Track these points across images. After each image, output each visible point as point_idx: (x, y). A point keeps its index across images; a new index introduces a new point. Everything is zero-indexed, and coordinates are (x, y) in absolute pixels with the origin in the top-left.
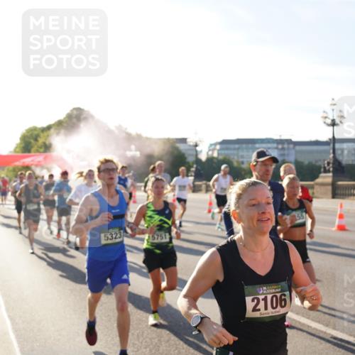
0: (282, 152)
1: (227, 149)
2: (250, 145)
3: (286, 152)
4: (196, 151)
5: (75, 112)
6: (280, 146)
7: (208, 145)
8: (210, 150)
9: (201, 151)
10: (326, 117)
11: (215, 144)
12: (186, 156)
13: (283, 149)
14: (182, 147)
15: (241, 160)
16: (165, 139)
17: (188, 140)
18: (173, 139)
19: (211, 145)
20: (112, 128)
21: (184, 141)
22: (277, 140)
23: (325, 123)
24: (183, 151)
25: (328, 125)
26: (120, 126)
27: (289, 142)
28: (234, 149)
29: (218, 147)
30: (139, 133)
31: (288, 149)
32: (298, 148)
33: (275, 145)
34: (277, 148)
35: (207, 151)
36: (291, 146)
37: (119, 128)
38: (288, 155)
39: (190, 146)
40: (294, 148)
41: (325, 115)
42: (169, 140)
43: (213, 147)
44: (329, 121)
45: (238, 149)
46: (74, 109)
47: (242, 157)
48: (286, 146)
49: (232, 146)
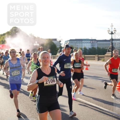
0: (92, 44)
1: (72, 43)
2: (80, 42)
3: (94, 44)
4: (60, 44)
5: (14, 28)
6: (92, 42)
7: (65, 41)
8: (65, 43)
9: (62, 44)
10: (109, 31)
11: (67, 41)
12: (56, 45)
13: (93, 43)
14: (55, 42)
15: (77, 47)
16: (48, 39)
17: (57, 39)
18: (51, 39)
19: (66, 41)
20: (28, 35)
21: (55, 40)
22: (90, 39)
23: (109, 33)
24: (55, 44)
25: (110, 34)
26: (31, 34)
27: (95, 40)
28: (74, 43)
29: (68, 42)
30: (38, 37)
31: (95, 43)
32: (98, 42)
33: (90, 42)
34: (90, 43)
35: (64, 43)
36: (96, 42)
37: (31, 35)
38: (95, 45)
39: (58, 41)
40: (97, 42)
41: (109, 30)
42: (50, 39)
43: (66, 42)
44: (110, 32)
45: (76, 43)
46: (14, 27)
47: (78, 46)
48: (94, 42)
49: (74, 42)
